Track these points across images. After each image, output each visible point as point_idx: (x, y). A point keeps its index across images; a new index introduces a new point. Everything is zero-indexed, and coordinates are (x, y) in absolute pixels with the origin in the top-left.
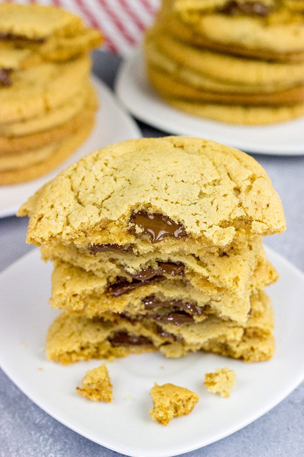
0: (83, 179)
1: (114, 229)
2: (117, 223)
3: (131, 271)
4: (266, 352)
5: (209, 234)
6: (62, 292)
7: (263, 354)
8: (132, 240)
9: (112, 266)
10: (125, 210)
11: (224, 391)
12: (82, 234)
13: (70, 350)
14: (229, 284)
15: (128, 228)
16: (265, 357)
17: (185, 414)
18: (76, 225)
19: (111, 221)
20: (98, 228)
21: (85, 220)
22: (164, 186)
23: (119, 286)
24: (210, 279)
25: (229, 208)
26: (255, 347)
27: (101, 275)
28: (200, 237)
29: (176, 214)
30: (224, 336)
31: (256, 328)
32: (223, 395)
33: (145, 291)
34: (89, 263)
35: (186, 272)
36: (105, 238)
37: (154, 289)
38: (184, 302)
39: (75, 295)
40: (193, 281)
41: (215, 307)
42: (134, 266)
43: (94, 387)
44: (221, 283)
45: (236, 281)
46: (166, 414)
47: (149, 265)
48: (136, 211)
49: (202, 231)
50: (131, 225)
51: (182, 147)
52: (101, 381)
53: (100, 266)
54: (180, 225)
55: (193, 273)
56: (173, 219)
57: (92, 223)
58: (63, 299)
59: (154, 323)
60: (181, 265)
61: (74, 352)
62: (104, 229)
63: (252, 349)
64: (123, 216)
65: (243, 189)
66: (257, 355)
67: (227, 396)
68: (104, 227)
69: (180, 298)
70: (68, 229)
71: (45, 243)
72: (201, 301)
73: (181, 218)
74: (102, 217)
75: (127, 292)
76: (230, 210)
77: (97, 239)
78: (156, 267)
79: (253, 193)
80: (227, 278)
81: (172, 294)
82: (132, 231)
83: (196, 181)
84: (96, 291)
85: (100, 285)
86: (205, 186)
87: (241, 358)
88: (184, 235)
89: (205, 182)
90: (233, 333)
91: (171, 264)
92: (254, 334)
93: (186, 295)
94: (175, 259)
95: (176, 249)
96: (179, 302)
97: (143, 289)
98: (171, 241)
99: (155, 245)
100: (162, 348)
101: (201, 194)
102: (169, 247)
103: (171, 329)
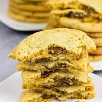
0: (30, 42)
1: (44, 53)
2: (45, 51)
3: (50, 67)
5: (74, 51)
6: (28, 77)
7: (92, 95)
8: (50, 55)
9: (43, 67)
12: (34, 56)
14: (81, 67)
16: (93, 97)
18: (32, 53)
19: (43, 51)
20: (39, 53)
21: (34, 51)
23: (45, 74)
27: (39, 71)
28: (71, 52)
29: (63, 46)
30: (79, 90)
31: (89, 86)
33: (53, 75)
34: (36, 67)
35: (67, 66)
36: (42, 56)
37: (57, 74)
39: (32, 78)
40: (69, 69)
42: (51, 65)
44: (79, 67)
45: (83, 66)
47: (55, 65)
48: (50, 47)
49: (72, 50)
50: (49, 50)
51: (58, 31)
53: (39, 68)
54: (65, 49)
55: (69, 66)
57: (37, 52)
58: (29, 79)
59: (56, 89)
60: (65, 64)
61: (31, 101)
63: (89, 94)
66: (90, 96)
68: (41, 53)
71: (23, 59)
72: (72, 76)
75: (48, 76)
77: (39, 57)
78: (57, 65)
80: (80, 65)
81: (62, 75)
82: (50, 53)
84: (38, 76)
85: (39, 74)
86: (69, 39)
87: (85, 98)
88: (66, 52)
90: (82, 89)
91: (62, 64)
92: (88, 89)
93: (67, 75)
94: (63, 62)
95: (64, 58)
96: (65, 78)
97: (53, 74)
98: (62, 55)
99: (58, 56)
100: (59, 98)
101: (69, 41)
102: (61, 57)
103: (62, 89)
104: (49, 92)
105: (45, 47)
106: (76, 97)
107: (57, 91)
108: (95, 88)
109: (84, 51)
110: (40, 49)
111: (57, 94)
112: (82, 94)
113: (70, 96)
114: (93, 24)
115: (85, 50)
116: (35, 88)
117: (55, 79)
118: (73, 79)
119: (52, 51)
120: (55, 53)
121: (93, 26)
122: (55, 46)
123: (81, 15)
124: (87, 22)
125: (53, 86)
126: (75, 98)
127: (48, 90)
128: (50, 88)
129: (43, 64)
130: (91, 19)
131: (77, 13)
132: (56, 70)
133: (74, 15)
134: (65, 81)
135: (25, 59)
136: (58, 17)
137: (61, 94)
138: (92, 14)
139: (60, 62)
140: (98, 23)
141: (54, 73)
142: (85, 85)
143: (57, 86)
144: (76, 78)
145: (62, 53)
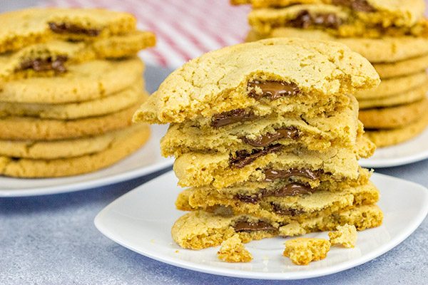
0: (194, 73)
1: (235, 95)
2: (237, 90)
3: (252, 137)
4: (377, 214)
5: (318, 87)
6: (193, 166)
7: (374, 217)
8: (253, 102)
9: (235, 138)
10: (242, 79)
11: (349, 243)
12: (207, 105)
13: (201, 234)
14: (341, 133)
15: (248, 92)
16: (377, 222)
17: (321, 258)
18: (202, 98)
19: (231, 90)
20: (221, 98)
21: (208, 93)
22: (269, 62)
23: (240, 159)
24: (323, 134)
25: (328, 69)
26: (366, 211)
27: (223, 150)
28: (311, 92)
29: (287, 75)
30: (338, 203)
31: (365, 193)
32: (348, 245)
33: (263, 161)
34: (213, 140)
35: (300, 133)
36: (229, 105)
37: (273, 158)
38: (300, 168)
39: (204, 170)
40: (307, 141)
41: (328, 169)
42: (255, 132)
43: (233, 251)
44: (333, 134)
45: (347, 129)
46: (306, 254)
47: (267, 131)
48: (251, 80)
49: (312, 86)
50: (250, 89)
51: (272, 44)
52: (238, 246)
53: (222, 141)
54: (293, 84)
55: (306, 134)
56: (285, 80)
57: (215, 94)
58: (195, 172)
59: (271, 203)
60: (294, 128)
61: (203, 235)
62: (225, 99)
63: (364, 215)
64: (242, 84)
65: (337, 59)
66: (369, 219)
67: (353, 247)
68: (226, 96)
69: (296, 165)
70: (195, 102)
71: (176, 116)
72: (315, 163)
73: (292, 78)
74: (222, 89)
75: (249, 163)
76: (330, 71)
77: (223, 107)
78: (273, 132)
79: (346, 59)
80: (338, 128)
81: (289, 161)
82: (252, 95)
83: (294, 58)
84: (221, 165)
85: (223, 159)
86: (303, 60)
88: (298, 91)
89: (303, 58)
90: (346, 199)
91: (285, 128)
92: (363, 201)
93: (301, 161)
94: (289, 123)
95: (290, 108)
96: (295, 171)
97: (263, 158)
98: (286, 100)
99: (274, 104)
100: (281, 229)
101: (302, 65)
102: (284, 106)
103: (289, 202)
104: (254, 211)
105: (238, 81)
106: (330, 225)
107: (276, 208)
108: (380, 196)
109: (345, 89)
110: (223, 88)
111: (276, 218)
112: (346, 215)
113: (312, 224)
114: (366, 41)
115: (349, 86)
116: (212, 202)
117: (267, 171)
118: (320, 172)
119: (259, 90)
120: (265, 95)
121: (367, 46)
122: (264, 78)
123: (331, 19)
124: (348, 37)
125: (264, 192)
126: (326, 229)
127: (249, 206)
128: (256, 199)
129: (233, 131)
130: (359, 28)
131: (319, 15)
132: (271, 146)
133: (311, 19)
134: (296, 178)
135: (183, 116)
136: (267, 28)
137: (287, 218)
138: (362, 15)
139: (280, 121)
140: (379, 38)
141: (266, 154)
142: (353, 190)
143: (273, 194)
144: (327, 167)
145: (286, 94)
